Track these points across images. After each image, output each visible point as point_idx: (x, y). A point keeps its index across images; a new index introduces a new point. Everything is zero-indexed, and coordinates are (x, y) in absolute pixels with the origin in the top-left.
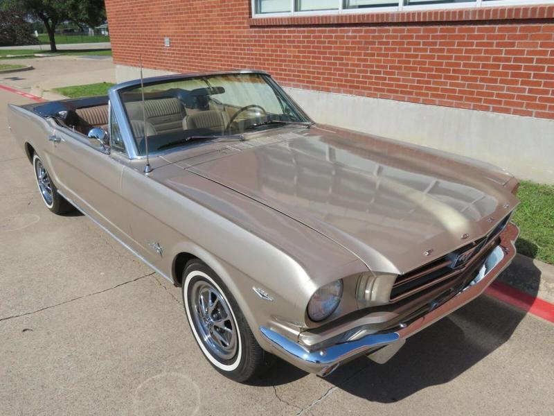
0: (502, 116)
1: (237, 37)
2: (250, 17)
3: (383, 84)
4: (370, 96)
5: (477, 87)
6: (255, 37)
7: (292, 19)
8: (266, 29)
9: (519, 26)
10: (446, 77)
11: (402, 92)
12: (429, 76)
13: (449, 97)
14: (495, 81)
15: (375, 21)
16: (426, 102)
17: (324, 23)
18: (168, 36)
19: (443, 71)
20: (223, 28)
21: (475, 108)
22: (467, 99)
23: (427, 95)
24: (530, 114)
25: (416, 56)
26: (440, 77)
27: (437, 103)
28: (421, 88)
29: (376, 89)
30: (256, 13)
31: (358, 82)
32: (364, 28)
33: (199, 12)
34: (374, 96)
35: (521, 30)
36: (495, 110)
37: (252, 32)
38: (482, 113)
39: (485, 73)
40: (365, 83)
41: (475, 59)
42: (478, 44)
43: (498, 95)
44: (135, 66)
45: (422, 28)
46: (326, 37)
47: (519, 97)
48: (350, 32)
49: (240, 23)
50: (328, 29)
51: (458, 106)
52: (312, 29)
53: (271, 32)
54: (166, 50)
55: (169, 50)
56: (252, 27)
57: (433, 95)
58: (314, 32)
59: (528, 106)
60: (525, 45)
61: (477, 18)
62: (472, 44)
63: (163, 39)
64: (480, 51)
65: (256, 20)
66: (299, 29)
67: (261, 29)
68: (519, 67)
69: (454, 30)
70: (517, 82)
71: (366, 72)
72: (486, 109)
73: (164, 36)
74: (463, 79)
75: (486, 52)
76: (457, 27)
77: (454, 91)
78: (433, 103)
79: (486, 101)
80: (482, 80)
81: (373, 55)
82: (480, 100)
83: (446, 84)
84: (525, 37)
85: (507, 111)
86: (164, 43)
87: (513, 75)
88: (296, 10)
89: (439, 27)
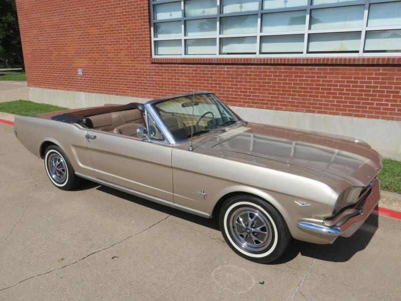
0: (323, 116)
1: (141, 69)
2: (151, 57)
3: (249, 99)
4: (240, 106)
5: (307, 100)
6: (156, 69)
7: (184, 59)
8: (164, 65)
9: (328, 68)
10: (288, 95)
11: (261, 103)
12: (278, 94)
13: (291, 106)
14: (318, 96)
15: (243, 62)
16: (277, 109)
17: (208, 62)
18: (80, 68)
19: (287, 91)
20: (129, 63)
21: (307, 112)
22: (302, 107)
23: (277, 105)
24: (338, 114)
25: (270, 83)
26: (285, 94)
27: (284, 109)
28: (274, 101)
29: (244, 102)
30: (155, 55)
31: (232, 98)
32: (235, 66)
33: (109, 53)
34: (244, 106)
35: (330, 69)
36: (319, 112)
37: (152, 67)
38: (311, 114)
39: (312, 92)
40: (237, 98)
41: (305, 84)
42: (306, 77)
43: (320, 104)
44: (49, 88)
45: (272, 67)
46: (209, 71)
47: (331, 105)
48: (226, 68)
49: (143, 61)
50: (209, 66)
51: (297, 111)
52: (198, 66)
53: (168, 67)
54: (79, 77)
55: (81, 77)
56: (152, 63)
57: (281, 105)
58: (200, 67)
59: (337, 110)
60: (333, 77)
61: (305, 63)
62: (303, 77)
63: (76, 70)
64: (308, 81)
65: (155, 59)
66: (189, 66)
67: (160, 65)
68: (330, 89)
69: (292, 69)
70: (330, 97)
71: (237, 92)
72: (314, 112)
73: (78, 68)
74: (299, 95)
75: (311, 81)
76: (294, 67)
77: (294, 102)
78: (282, 109)
79: (313, 108)
80: (310, 96)
81: (242, 82)
82: (309, 107)
83: (289, 98)
84: (332, 73)
85: (325, 113)
86: (77, 72)
87: (327, 93)
88: (185, 54)
89: (283, 67)
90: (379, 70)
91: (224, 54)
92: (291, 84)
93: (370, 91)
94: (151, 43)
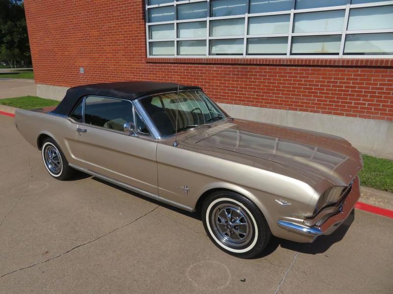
0: (304, 113)
1: (136, 68)
2: (146, 57)
3: (236, 97)
4: (228, 103)
5: (290, 98)
6: (150, 69)
7: (177, 59)
8: (158, 65)
9: (310, 68)
10: (273, 93)
11: (247, 101)
12: (263, 92)
13: (275, 104)
14: (300, 95)
15: (230, 62)
16: (261, 106)
17: (198, 62)
18: (82, 67)
19: (271, 90)
20: (126, 63)
21: (290, 109)
22: (285, 105)
23: (262, 102)
24: (318, 112)
25: (255, 82)
26: (269, 93)
27: (268, 107)
28: (259, 99)
29: (231, 100)
30: (150, 55)
31: (220, 95)
32: (223, 66)
33: (108, 53)
34: (231, 103)
35: (312, 70)
36: (301, 110)
37: (147, 66)
38: (293, 112)
39: (294, 91)
40: (225, 96)
41: (288, 84)
42: (289, 77)
43: (301, 103)
44: (54, 85)
45: (258, 67)
46: (199, 70)
47: (312, 103)
48: (215, 67)
49: (139, 60)
50: (200, 66)
51: (280, 108)
52: (190, 65)
53: (162, 66)
54: (81, 75)
55: (83, 75)
56: (147, 63)
57: (266, 103)
58: (191, 67)
59: (317, 108)
60: (314, 78)
61: (289, 63)
62: (286, 76)
63: (79, 69)
64: (290, 80)
65: (149, 59)
66: (181, 65)
67: (154, 65)
68: (312, 89)
69: (276, 69)
70: (311, 96)
71: (225, 90)
72: (296, 110)
73: (80, 66)
74: (282, 94)
75: (294, 80)
76: (278, 68)
77: (278, 100)
78: (266, 107)
79: (295, 106)
80: (292, 95)
81: (229, 81)
82: (292, 105)
83: (272, 97)
84: (314, 74)
85: (306, 111)
86: (79, 71)
87: (309, 92)
88: (178, 54)
89: (268, 67)
90: (358, 71)
91: (213, 54)
92: (275, 83)
93: (348, 91)
94: (146, 44)
